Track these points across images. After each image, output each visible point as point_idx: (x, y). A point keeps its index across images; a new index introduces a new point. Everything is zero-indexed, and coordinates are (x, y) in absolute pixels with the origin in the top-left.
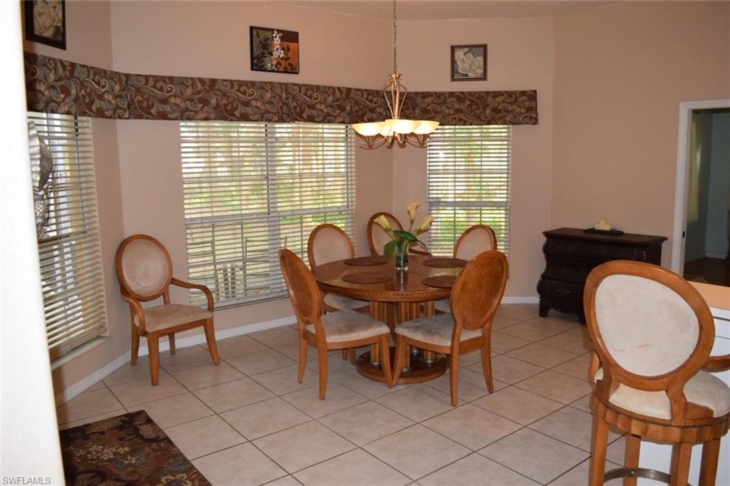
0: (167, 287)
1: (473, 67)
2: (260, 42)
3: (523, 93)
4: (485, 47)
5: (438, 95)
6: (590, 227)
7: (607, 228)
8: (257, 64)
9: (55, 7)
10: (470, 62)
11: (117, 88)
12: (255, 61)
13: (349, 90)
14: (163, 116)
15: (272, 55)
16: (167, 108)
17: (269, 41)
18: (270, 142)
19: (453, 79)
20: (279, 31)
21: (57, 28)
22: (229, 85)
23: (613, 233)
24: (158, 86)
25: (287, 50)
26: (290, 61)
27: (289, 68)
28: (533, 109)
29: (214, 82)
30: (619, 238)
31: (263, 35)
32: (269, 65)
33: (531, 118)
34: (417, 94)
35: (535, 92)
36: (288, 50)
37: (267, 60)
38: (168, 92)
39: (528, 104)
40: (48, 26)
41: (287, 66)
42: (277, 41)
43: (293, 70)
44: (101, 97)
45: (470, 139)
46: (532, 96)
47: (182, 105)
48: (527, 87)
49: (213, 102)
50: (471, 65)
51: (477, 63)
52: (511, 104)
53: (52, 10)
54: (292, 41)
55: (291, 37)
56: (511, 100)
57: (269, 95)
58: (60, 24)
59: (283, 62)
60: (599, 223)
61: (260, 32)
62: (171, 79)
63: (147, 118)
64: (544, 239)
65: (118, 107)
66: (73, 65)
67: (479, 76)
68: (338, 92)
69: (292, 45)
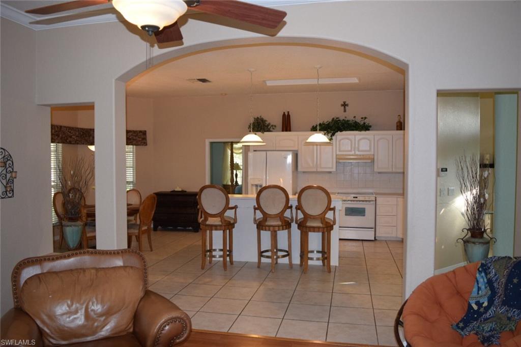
3: (140, 132)
6: (172, 190)
7: (180, 190)
13: (61, 127)
23: (182, 191)
28: (145, 139)
30: (185, 193)
33: (144, 143)
35: (146, 131)
39: (143, 137)
46: (144, 133)
48: (142, 129)
52: (136, 136)
56: (135, 135)
60: (176, 188)
68: (56, 127)
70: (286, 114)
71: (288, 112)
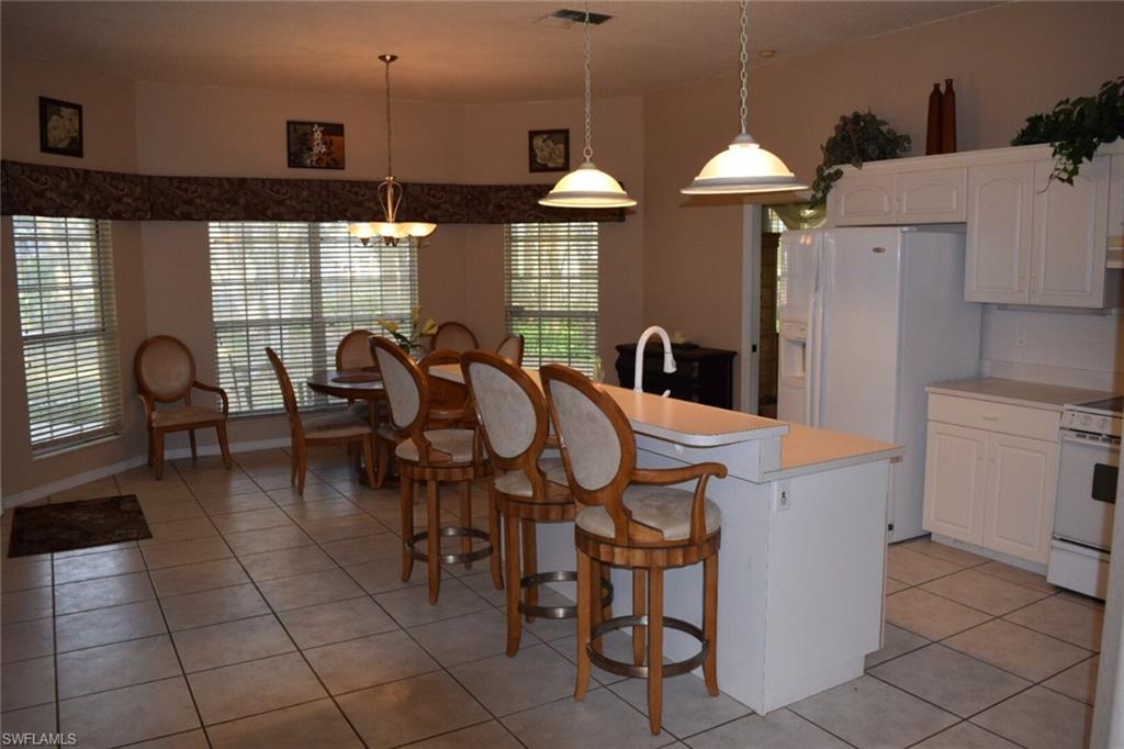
0: (188, 389)
1: (553, 156)
2: (298, 137)
4: (566, 132)
5: (513, 188)
7: (682, 341)
8: (295, 160)
9: (71, 120)
10: (549, 150)
11: (138, 190)
12: (293, 158)
14: (187, 217)
15: (312, 150)
16: (192, 209)
17: (309, 136)
18: (314, 242)
19: (532, 170)
20: (320, 125)
21: (73, 139)
22: (260, 184)
24: (183, 186)
25: (328, 144)
26: (334, 156)
27: (332, 164)
29: (243, 181)
31: (301, 130)
32: (308, 161)
34: (489, 187)
36: (331, 144)
37: (306, 156)
38: (193, 193)
40: (63, 137)
41: (330, 161)
42: (318, 135)
43: (338, 164)
44: (119, 200)
45: (554, 239)
47: (208, 205)
49: (242, 201)
50: (550, 154)
51: (557, 152)
53: (68, 123)
54: (336, 134)
55: (334, 130)
57: (305, 193)
58: (76, 134)
59: (325, 158)
61: (298, 127)
62: (196, 180)
63: (171, 219)
64: (617, 354)
65: (139, 210)
66: (87, 172)
67: (560, 165)
69: (335, 139)
70: (943, 89)
71: (949, 83)
